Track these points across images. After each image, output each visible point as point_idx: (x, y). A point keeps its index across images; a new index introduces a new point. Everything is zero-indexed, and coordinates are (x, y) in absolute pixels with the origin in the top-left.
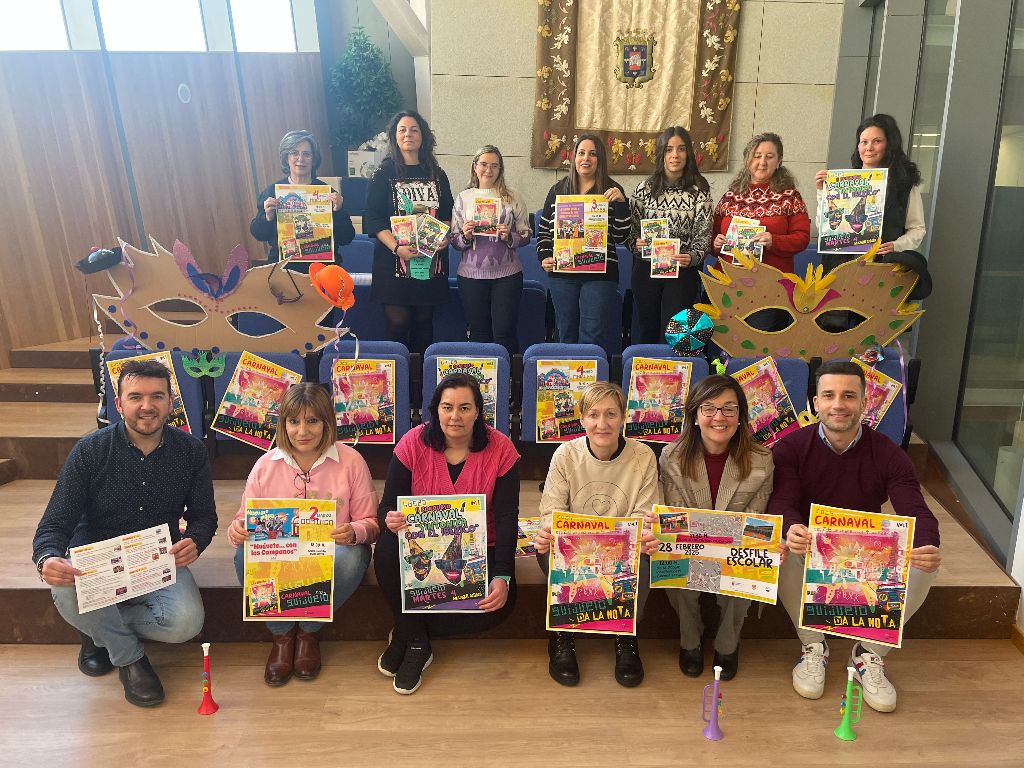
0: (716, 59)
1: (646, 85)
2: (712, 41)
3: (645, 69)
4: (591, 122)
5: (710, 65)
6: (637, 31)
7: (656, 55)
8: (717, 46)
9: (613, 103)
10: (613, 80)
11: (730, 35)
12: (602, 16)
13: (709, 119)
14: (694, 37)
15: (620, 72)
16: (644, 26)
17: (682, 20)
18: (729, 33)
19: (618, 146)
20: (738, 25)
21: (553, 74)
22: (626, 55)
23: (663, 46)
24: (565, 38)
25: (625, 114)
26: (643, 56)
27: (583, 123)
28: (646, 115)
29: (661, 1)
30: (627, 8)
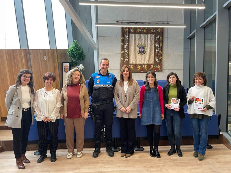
0: (158, 49)
1: (144, 54)
2: (157, 45)
3: (144, 51)
4: (133, 62)
5: (157, 50)
6: (142, 44)
7: (146, 48)
8: (158, 47)
9: (137, 58)
10: (137, 54)
12: (134, 41)
13: (158, 61)
14: (154, 45)
15: (139, 52)
16: (143, 43)
17: (151, 42)
18: (161, 44)
19: (139, 67)
20: (162, 43)
21: (125, 53)
22: (140, 49)
23: (147, 47)
24: (127, 46)
25: (140, 60)
26: (143, 49)
27: (131, 62)
28: (145, 61)
29: (146, 38)
30: (139, 39)
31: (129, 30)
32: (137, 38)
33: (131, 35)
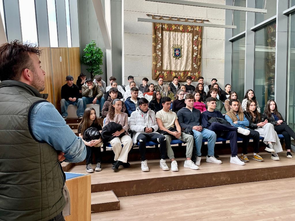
0: (197, 52)
1: (180, 58)
2: (195, 48)
3: (180, 55)
4: (167, 68)
5: (195, 54)
7: (182, 51)
8: (197, 49)
9: (172, 63)
10: (172, 58)
11: (199, 46)
12: (168, 41)
13: (196, 67)
14: (191, 46)
15: (174, 55)
16: (179, 44)
17: (188, 43)
19: (174, 74)
20: (201, 44)
21: (157, 55)
22: (175, 51)
23: (184, 49)
24: (160, 46)
25: (175, 66)
26: (179, 51)
27: (165, 68)
28: (181, 66)
29: (183, 37)
30: (174, 39)
31: (162, 26)
32: (172, 37)
33: (164, 32)
